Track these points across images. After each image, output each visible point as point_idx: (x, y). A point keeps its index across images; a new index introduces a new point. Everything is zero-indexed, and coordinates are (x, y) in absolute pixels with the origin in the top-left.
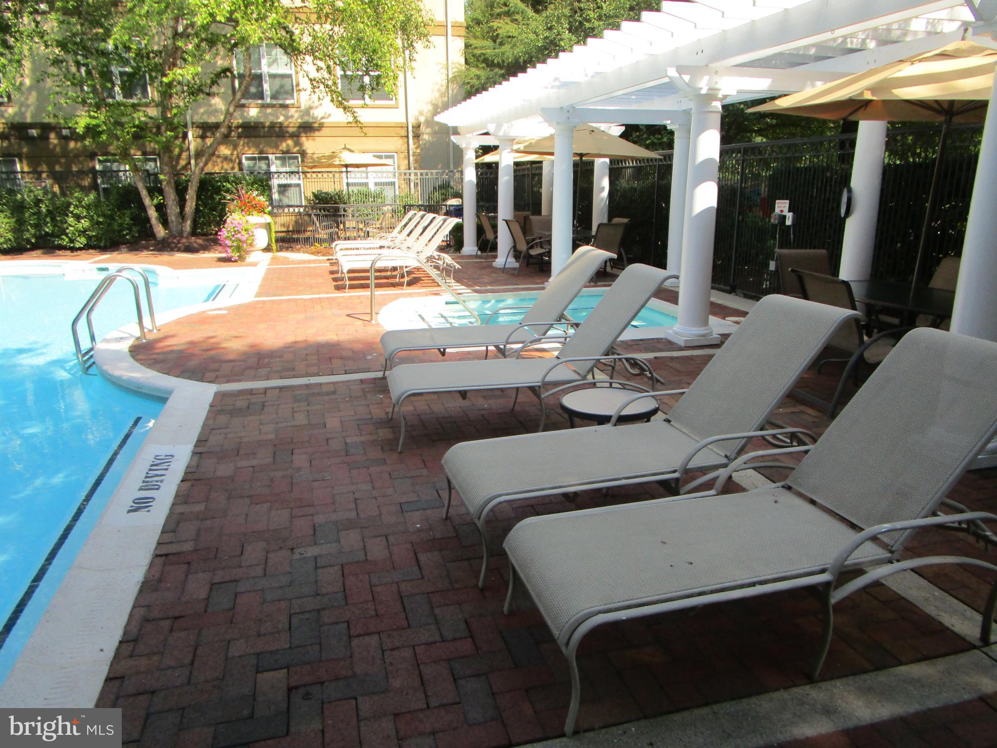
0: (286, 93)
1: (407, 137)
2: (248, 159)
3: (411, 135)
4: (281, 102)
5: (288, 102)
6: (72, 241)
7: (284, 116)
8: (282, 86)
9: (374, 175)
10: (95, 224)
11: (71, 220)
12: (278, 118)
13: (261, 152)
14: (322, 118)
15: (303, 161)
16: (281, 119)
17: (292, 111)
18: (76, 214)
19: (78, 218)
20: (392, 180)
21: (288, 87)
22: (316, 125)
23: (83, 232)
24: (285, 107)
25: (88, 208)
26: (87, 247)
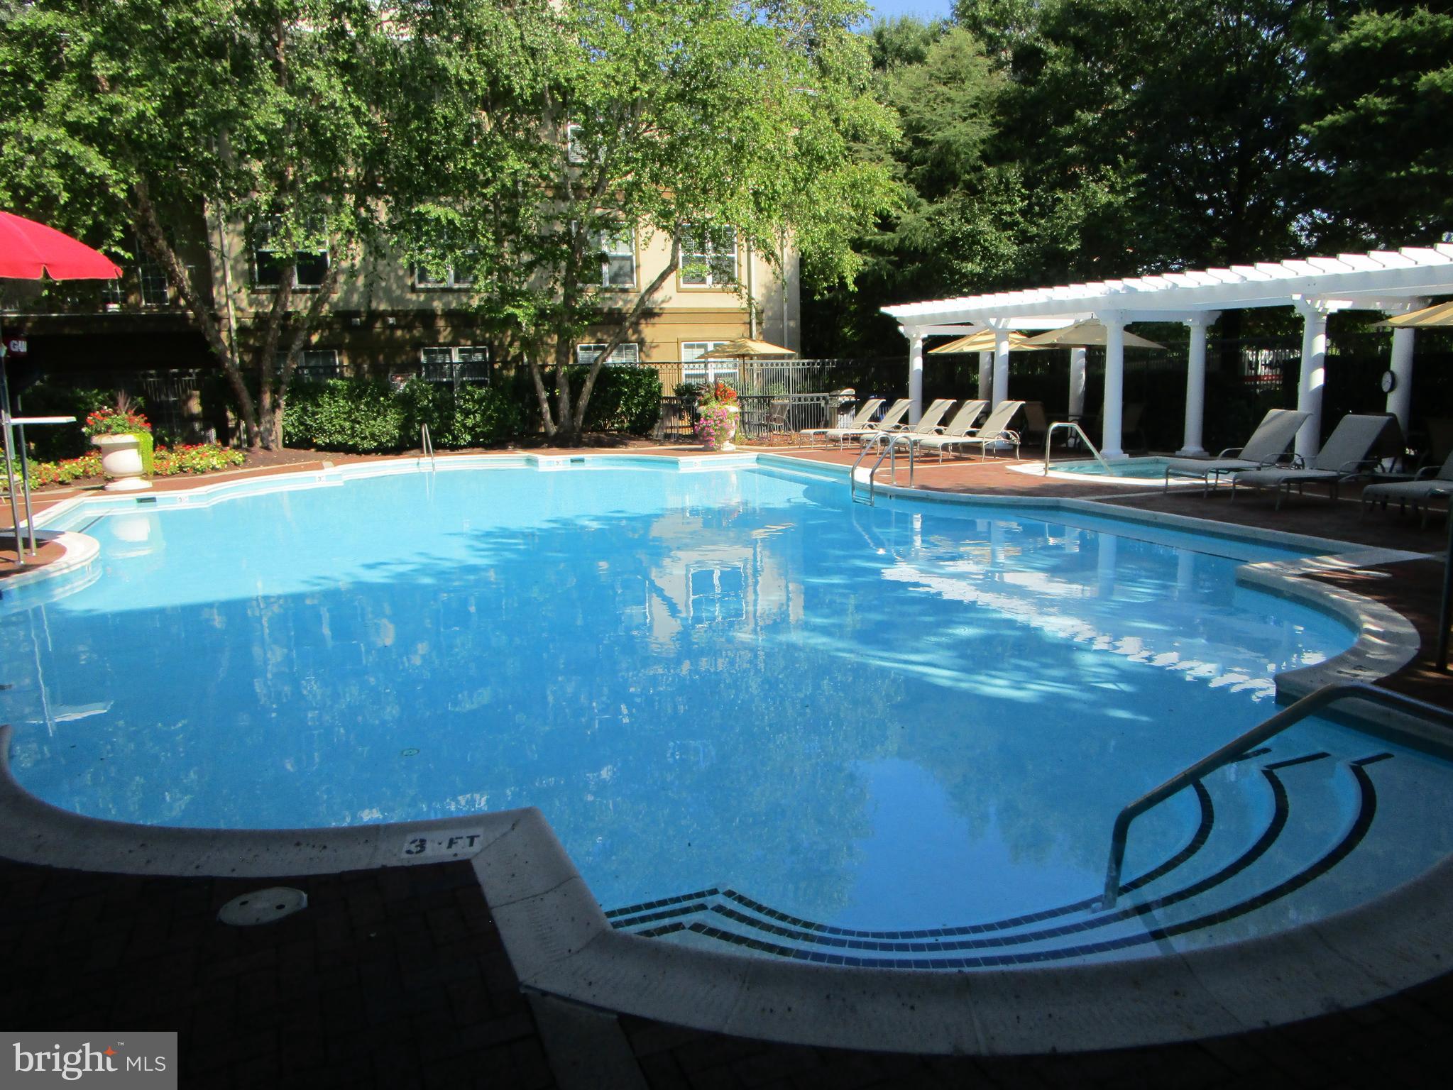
0: (625, 275)
1: (750, 323)
2: (582, 349)
3: (754, 322)
4: (621, 286)
5: (627, 286)
6: (455, 438)
7: (623, 300)
8: (621, 268)
9: (714, 365)
10: (487, 420)
11: (458, 416)
12: (616, 303)
13: (599, 341)
14: (663, 302)
15: (641, 350)
16: (620, 304)
17: (631, 296)
18: (465, 409)
19: (467, 413)
20: (732, 371)
21: (627, 269)
22: (656, 311)
23: (471, 430)
24: (625, 291)
25: (480, 401)
26: (473, 445)
